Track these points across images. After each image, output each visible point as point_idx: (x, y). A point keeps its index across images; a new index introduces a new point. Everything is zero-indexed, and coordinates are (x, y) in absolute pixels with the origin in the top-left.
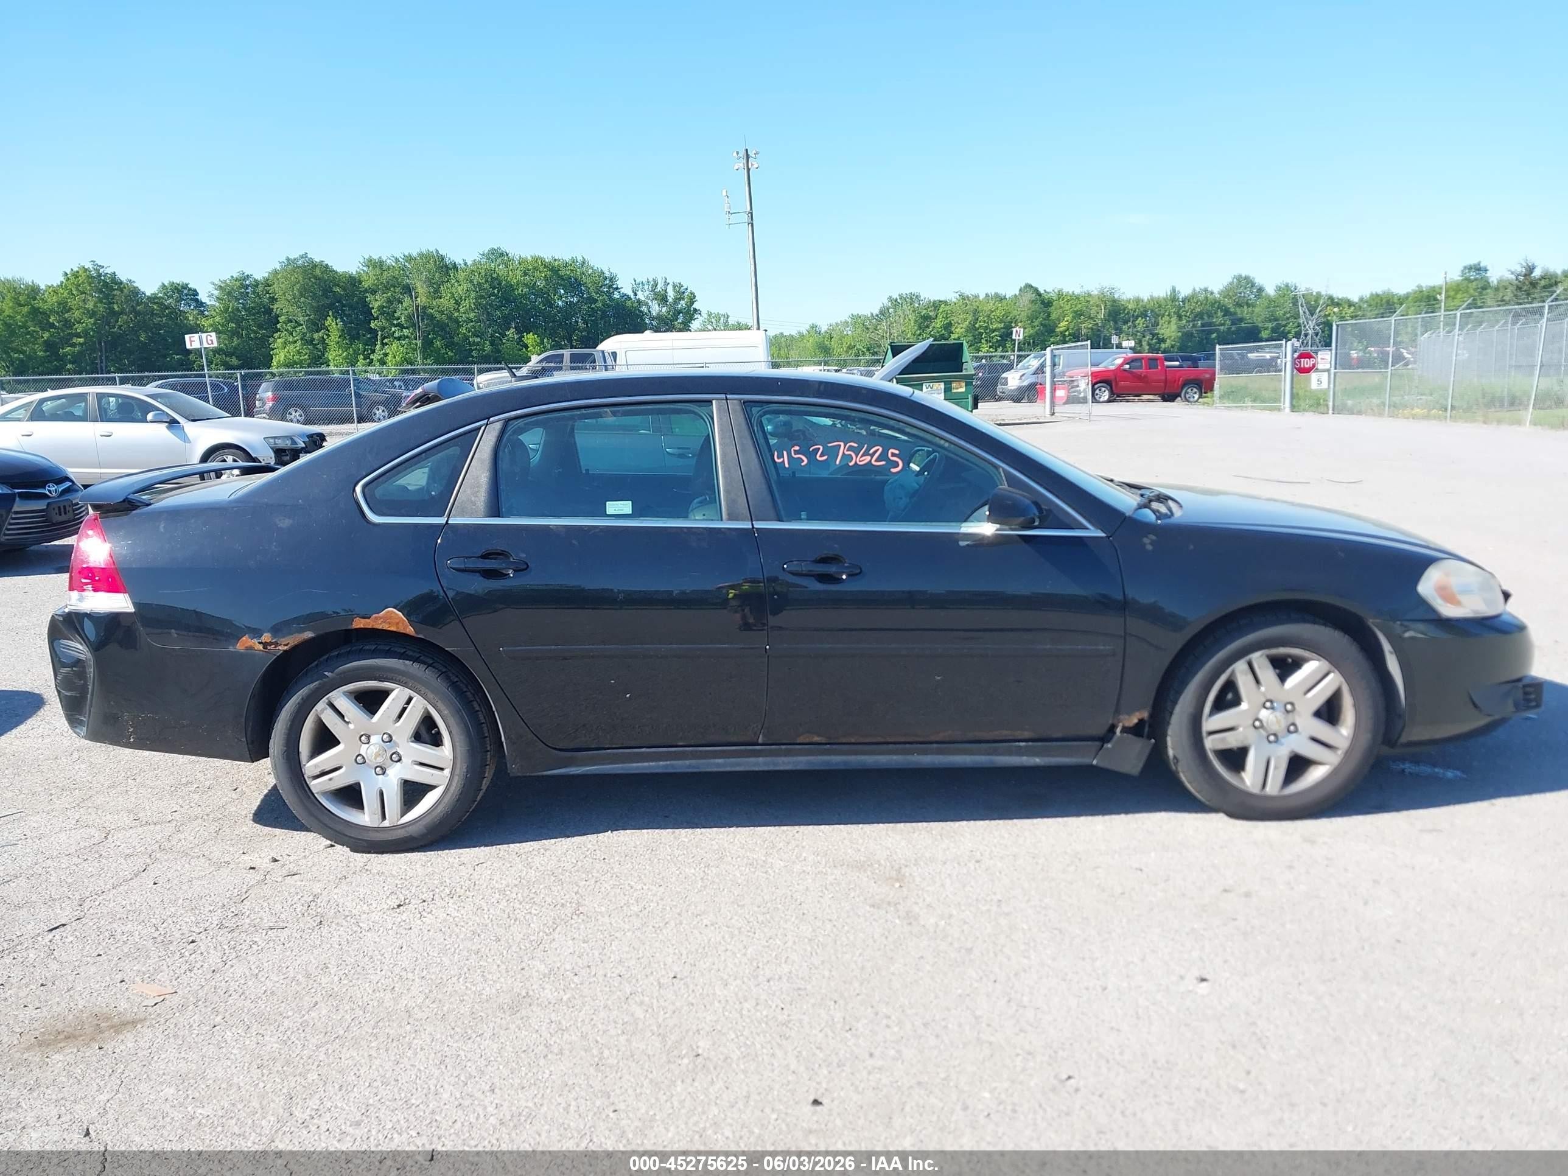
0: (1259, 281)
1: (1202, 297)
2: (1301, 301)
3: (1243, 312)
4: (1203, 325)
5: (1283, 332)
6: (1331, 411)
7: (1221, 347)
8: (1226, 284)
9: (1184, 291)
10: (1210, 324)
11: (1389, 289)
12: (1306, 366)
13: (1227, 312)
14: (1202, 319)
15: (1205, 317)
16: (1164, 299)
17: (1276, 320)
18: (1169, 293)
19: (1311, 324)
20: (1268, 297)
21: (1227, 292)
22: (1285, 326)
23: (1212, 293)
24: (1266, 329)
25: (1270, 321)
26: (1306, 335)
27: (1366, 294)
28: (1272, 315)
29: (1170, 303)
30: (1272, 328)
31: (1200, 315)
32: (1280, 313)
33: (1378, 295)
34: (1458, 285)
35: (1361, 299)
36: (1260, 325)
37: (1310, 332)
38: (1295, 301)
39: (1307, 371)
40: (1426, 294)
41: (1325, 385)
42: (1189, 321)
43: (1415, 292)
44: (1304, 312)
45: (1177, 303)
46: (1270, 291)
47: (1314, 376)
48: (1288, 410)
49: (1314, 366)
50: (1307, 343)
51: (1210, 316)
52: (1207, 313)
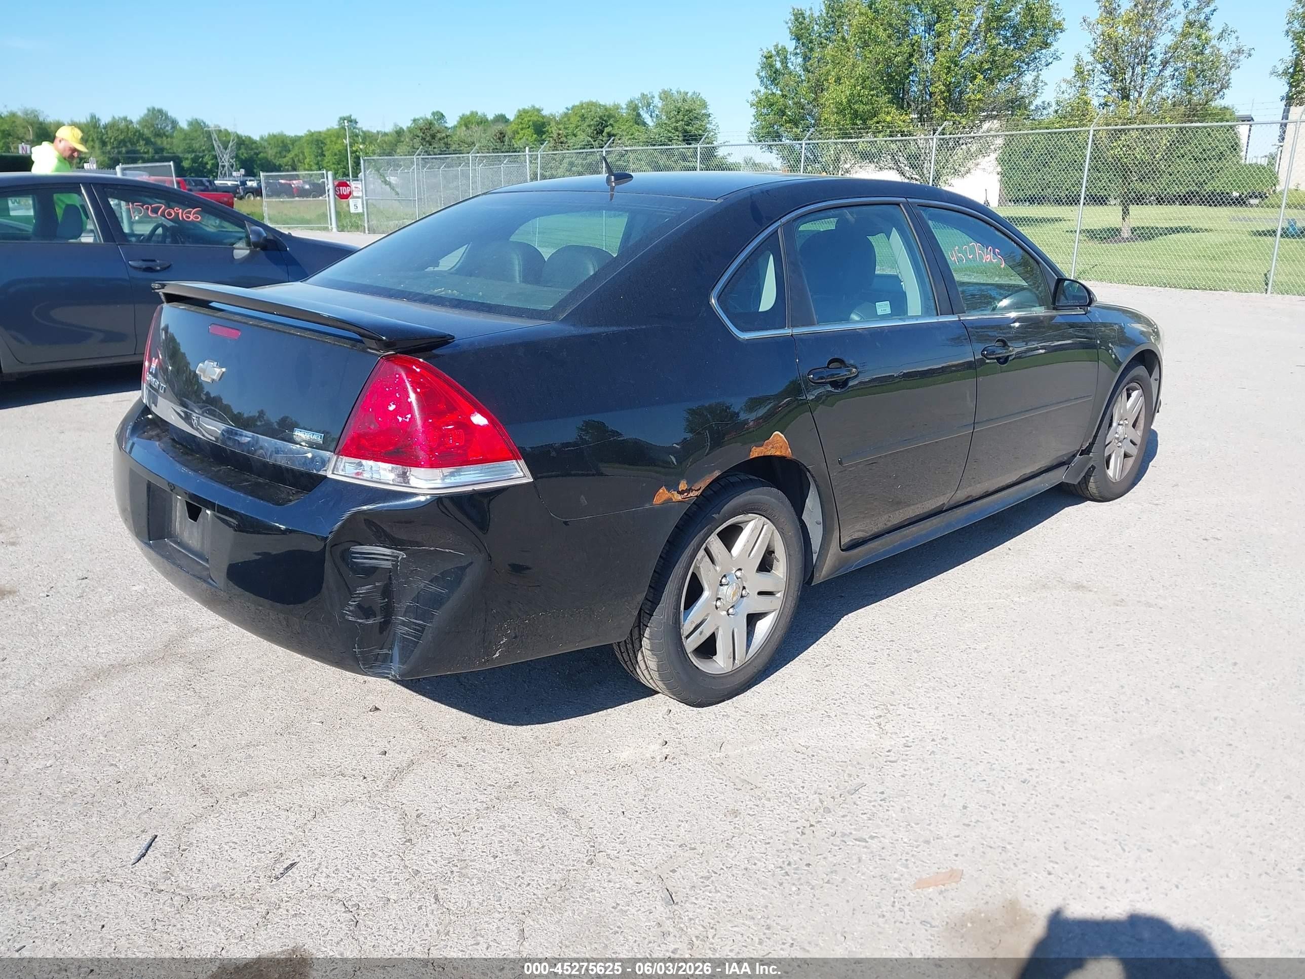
0: (172, 114)
1: (122, 125)
2: (214, 136)
3: (162, 143)
4: (127, 152)
5: (201, 162)
6: (367, 232)
7: (265, 174)
8: (142, 115)
9: (105, 119)
10: (135, 152)
11: (282, 132)
12: (345, 193)
13: (148, 142)
14: (126, 146)
15: (129, 145)
16: (85, 125)
17: (193, 151)
18: (89, 120)
19: (226, 157)
20: (182, 130)
21: (144, 122)
22: (202, 157)
23: (131, 122)
24: (187, 159)
25: (189, 152)
26: (223, 167)
27: (265, 134)
28: (190, 147)
29: (92, 129)
30: (192, 159)
31: (123, 143)
32: (196, 145)
33: (275, 136)
34: (338, 133)
35: (262, 138)
36: (181, 155)
37: (227, 164)
38: (209, 135)
39: (346, 197)
40: (315, 137)
41: (360, 210)
42: (113, 148)
43: (307, 135)
44: (218, 146)
45: (99, 130)
46: (183, 125)
47: (351, 201)
48: (335, 230)
49: (350, 193)
50: (225, 173)
51: (133, 144)
52: (130, 141)
